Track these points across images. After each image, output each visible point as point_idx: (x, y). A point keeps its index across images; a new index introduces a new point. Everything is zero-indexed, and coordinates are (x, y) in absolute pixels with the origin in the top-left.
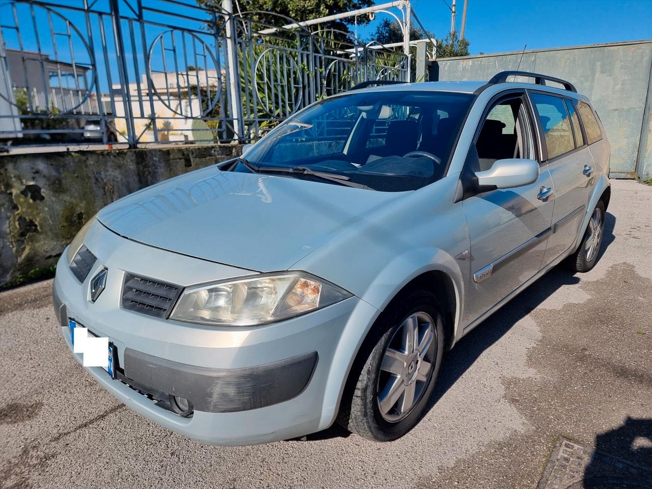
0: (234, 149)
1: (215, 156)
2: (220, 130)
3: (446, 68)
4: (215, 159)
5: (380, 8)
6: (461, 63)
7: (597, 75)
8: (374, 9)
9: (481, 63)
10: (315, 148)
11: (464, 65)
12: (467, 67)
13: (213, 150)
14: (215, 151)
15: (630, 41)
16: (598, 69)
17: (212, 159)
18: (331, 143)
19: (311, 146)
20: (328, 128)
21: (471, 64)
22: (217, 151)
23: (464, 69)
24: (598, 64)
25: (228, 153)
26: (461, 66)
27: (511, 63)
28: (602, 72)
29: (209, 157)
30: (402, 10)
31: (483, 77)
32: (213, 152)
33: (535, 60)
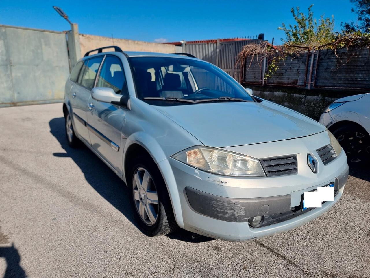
16: (43, 43)
28: (45, 45)
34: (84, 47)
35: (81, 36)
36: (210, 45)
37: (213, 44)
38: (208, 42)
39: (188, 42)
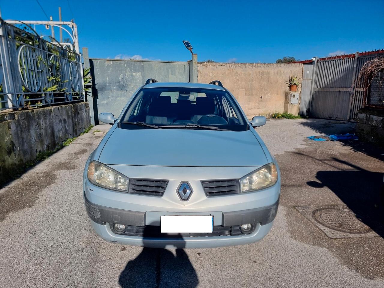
0: (16, 114)
1: (7, 120)
2: (3, 101)
3: (98, 64)
4: (8, 123)
5: (54, 23)
6: (106, 62)
7: (170, 75)
8: (50, 23)
9: (117, 63)
10: (53, 111)
11: (108, 63)
12: (110, 65)
13: (6, 116)
14: (6, 117)
15: (180, 62)
16: (170, 73)
17: (6, 123)
18: (59, 107)
19: (51, 110)
20: (55, 98)
21: (111, 63)
22: (8, 117)
23: (108, 65)
24: (170, 70)
25: (13, 118)
26: (106, 64)
27: (133, 66)
28: (172, 74)
29: (4, 122)
30: (72, 28)
31: (119, 71)
32: (5, 118)
33: (143, 65)
34: (201, 73)
35: (199, 64)
36: (346, 60)
37: (351, 59)
38: (343, 57)
39: (320, 59)
